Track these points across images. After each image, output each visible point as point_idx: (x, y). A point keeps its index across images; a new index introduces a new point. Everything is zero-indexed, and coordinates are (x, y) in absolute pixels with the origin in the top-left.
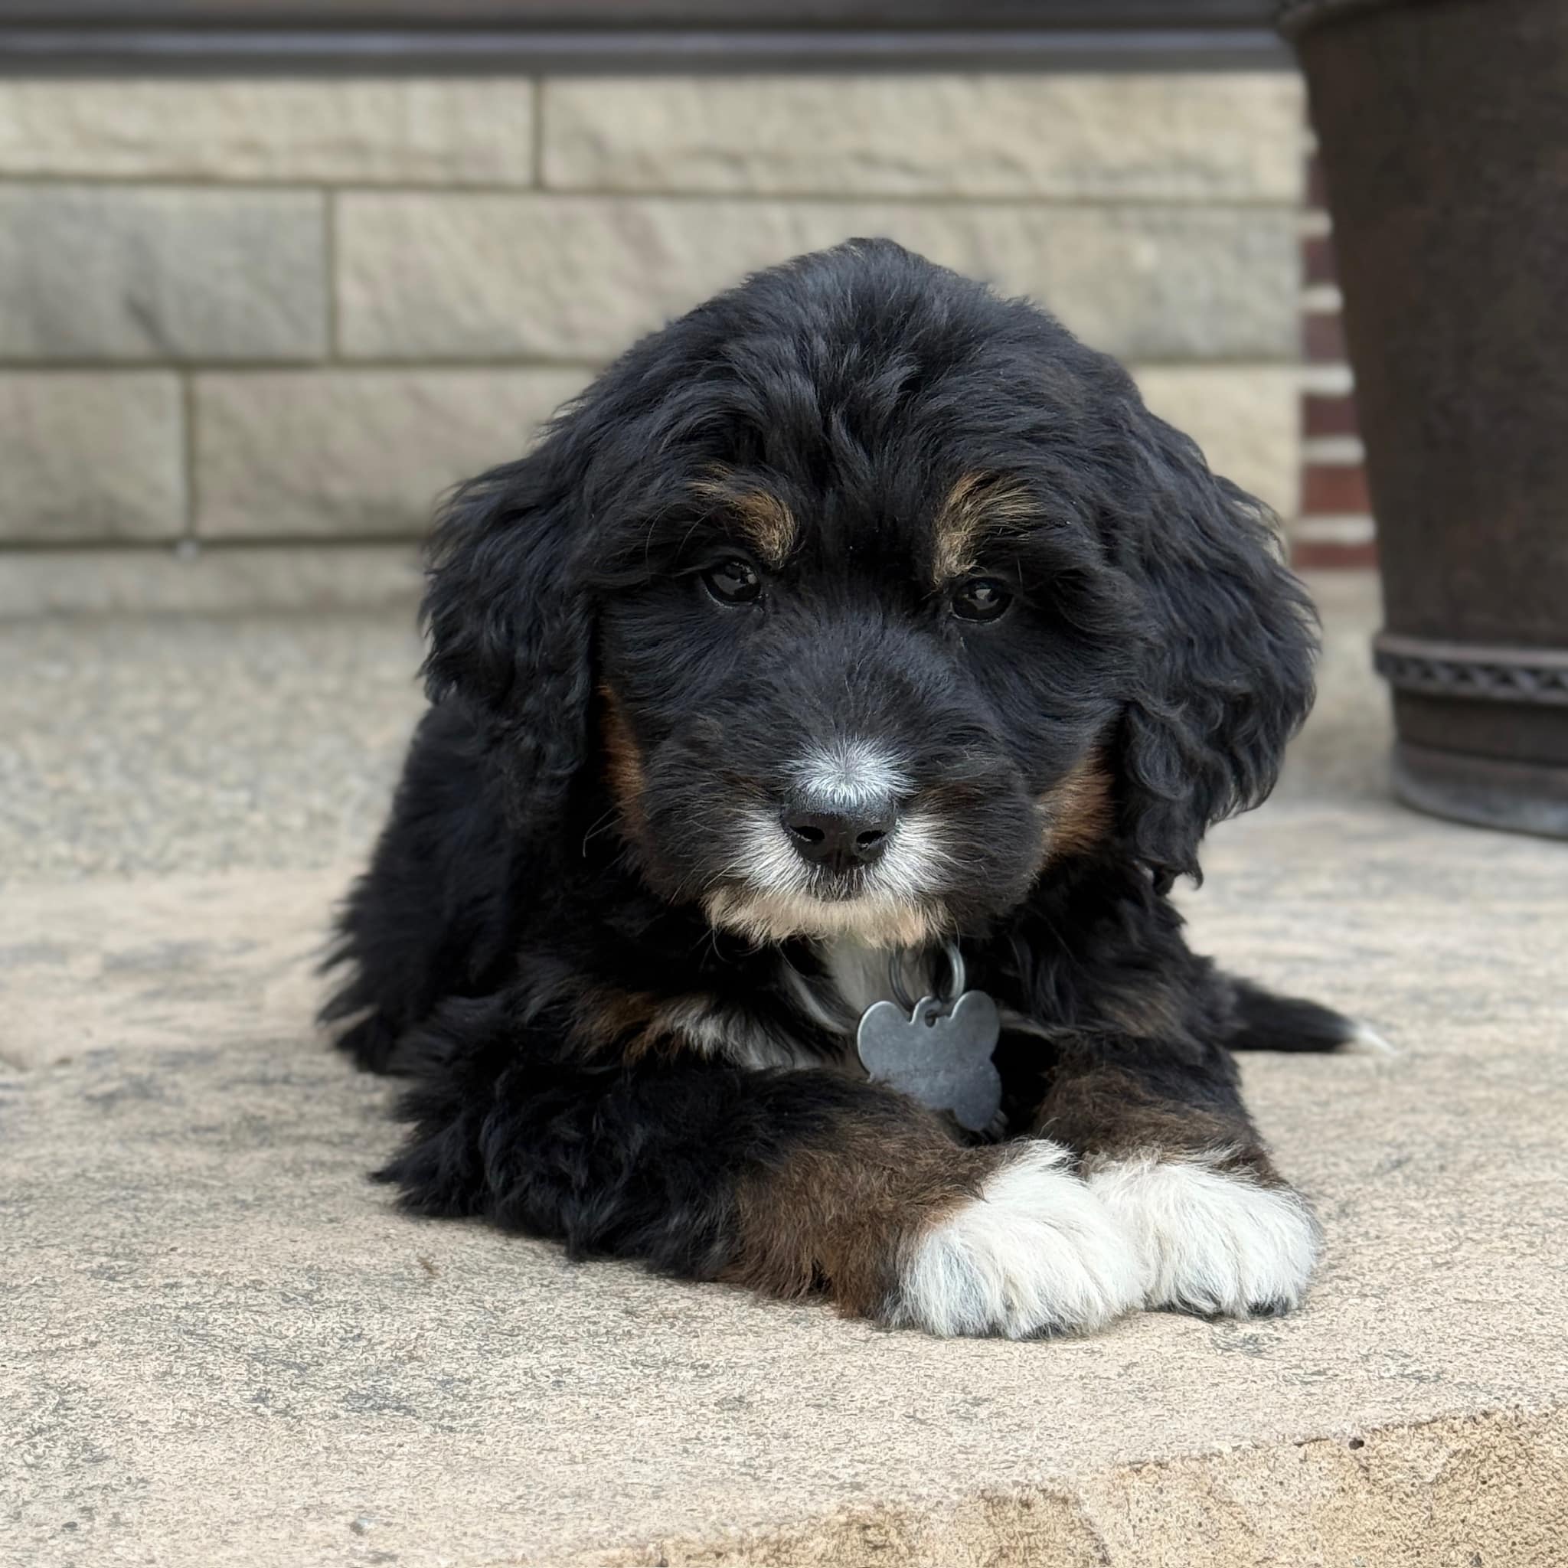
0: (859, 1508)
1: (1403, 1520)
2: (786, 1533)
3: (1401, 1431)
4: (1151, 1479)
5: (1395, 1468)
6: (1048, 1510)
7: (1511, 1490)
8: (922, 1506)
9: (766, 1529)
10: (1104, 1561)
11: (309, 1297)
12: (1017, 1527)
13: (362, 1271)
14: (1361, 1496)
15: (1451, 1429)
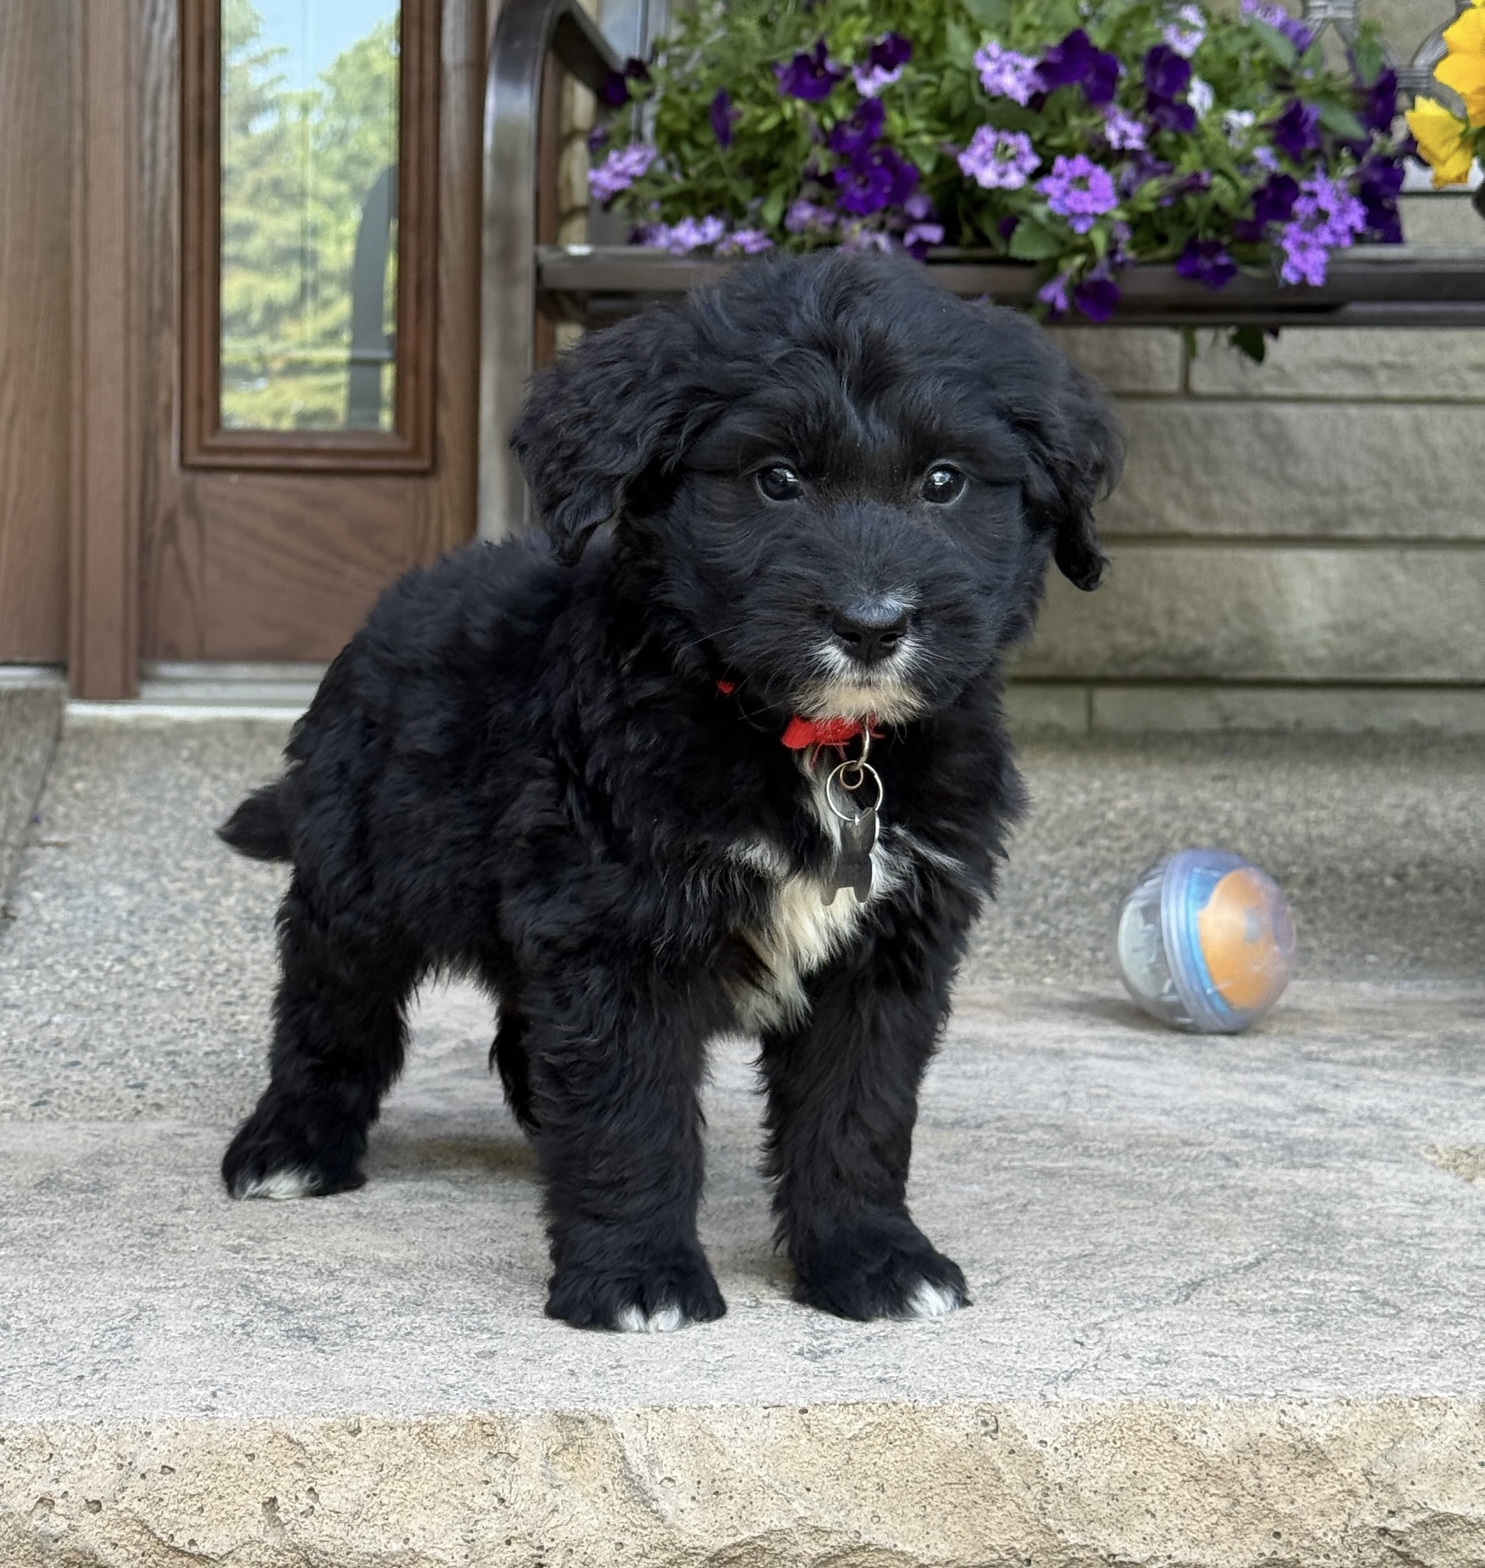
0: (479, 1412)
1: (830, 1458)
2: (431, 1421)
3: (834, 1407)
4: (665, 1417)
5: (827, 1428)
6: (595, 1426)
7: (908, 1450)
8: (517, 1416)
9: (421, 1417)
10: (623, 1458)
11: (331, 1273)
12: (574, 1433)
13: (378, 1261)
14: (803, 1441)
15: (870, 1409)
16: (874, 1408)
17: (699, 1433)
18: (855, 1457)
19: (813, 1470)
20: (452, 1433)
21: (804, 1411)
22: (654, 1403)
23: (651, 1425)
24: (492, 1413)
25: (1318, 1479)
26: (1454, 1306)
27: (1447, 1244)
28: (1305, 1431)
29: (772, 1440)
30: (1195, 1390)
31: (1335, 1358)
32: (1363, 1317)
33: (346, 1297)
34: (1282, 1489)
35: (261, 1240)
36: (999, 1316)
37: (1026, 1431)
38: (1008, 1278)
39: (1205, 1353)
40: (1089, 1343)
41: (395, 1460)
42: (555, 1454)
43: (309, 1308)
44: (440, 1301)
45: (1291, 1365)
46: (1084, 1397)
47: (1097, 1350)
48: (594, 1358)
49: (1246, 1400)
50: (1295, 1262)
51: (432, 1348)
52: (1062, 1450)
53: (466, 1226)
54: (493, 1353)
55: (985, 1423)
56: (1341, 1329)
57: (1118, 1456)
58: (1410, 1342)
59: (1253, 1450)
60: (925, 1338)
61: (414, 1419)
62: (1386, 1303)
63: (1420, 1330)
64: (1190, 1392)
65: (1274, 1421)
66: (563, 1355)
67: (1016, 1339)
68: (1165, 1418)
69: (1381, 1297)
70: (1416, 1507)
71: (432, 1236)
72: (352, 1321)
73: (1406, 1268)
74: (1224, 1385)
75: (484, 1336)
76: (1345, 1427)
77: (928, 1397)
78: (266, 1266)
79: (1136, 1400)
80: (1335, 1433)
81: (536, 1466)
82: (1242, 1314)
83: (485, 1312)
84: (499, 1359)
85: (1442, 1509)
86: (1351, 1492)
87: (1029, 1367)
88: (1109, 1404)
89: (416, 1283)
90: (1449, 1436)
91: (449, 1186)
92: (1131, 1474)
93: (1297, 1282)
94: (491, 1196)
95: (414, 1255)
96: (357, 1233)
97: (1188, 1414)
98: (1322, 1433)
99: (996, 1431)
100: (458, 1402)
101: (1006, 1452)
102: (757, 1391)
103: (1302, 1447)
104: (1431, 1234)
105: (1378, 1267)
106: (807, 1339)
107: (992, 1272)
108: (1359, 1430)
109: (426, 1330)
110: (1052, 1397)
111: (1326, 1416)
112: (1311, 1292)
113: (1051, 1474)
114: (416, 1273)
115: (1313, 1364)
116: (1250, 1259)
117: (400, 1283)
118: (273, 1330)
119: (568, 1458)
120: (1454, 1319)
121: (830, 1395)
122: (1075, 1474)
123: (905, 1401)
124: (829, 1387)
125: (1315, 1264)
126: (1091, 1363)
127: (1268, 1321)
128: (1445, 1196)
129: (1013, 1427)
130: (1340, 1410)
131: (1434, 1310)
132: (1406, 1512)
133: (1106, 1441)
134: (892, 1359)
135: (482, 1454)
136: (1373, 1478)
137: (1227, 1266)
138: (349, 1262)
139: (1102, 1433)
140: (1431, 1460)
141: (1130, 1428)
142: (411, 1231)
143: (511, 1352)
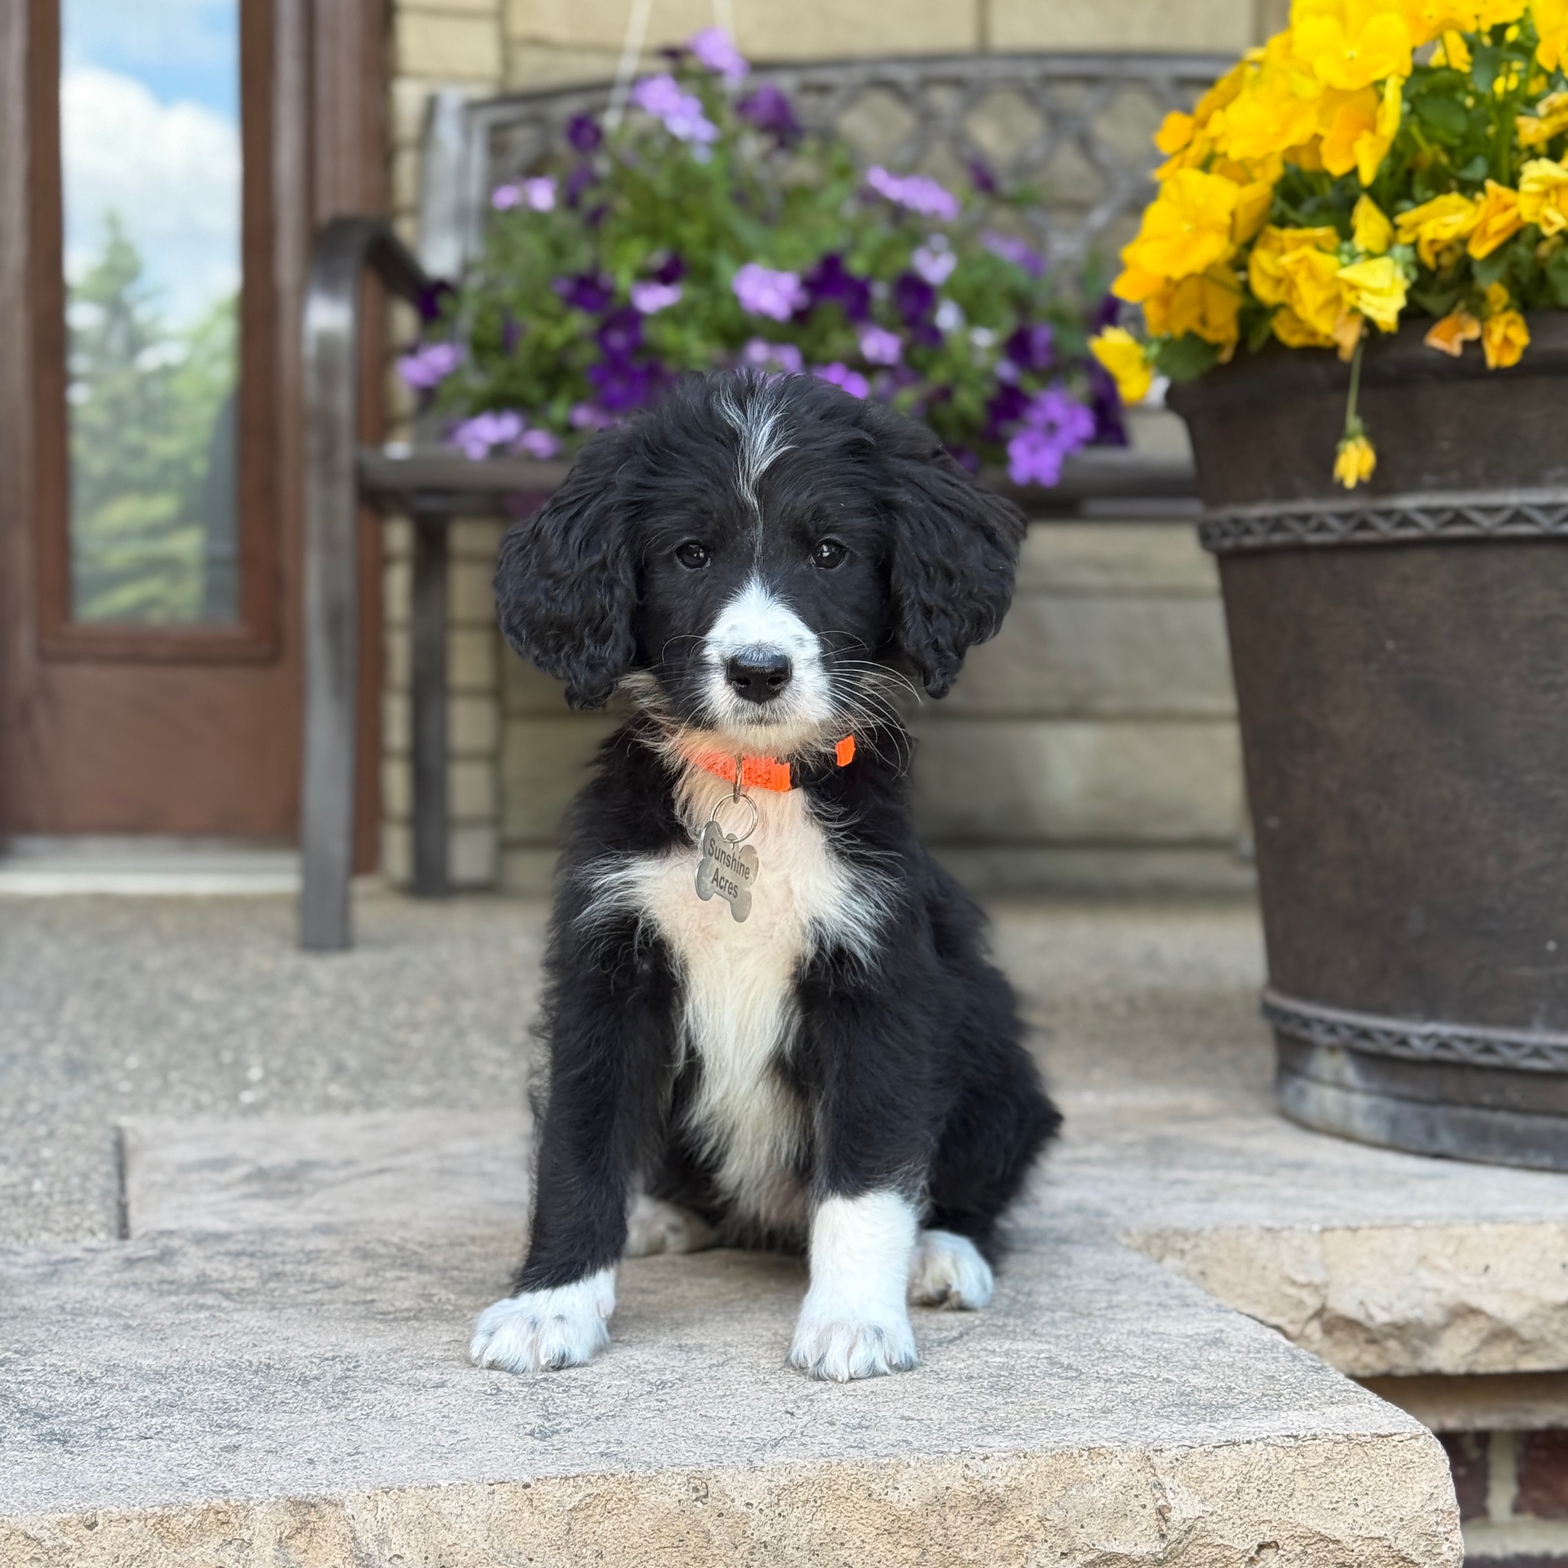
0: (215, 1502)
1: (551, 1529)
2: (167, 1512)
3: (554, 1481)
4: (394, 1497)
5: (548, 1501)
6: (328, 1510)
7: (625, 1517)
8: (252, 1503)
9: (157, 1509)
10: (354, 1539)
11: (92, 1381)
12: (307, 1517)
13: (140, 1368)
14: (526, 1515)
15: (589, 1481)
16: (593, 1480)
17: (427, 1512)
18: (576, 1527)
19: (536, 1541)
20: (187, 1523)
21: (527, 1486)
22: (384, 1485)
23: (381, 1506)
24: (227, 1502)
25: (998, 1527)
26: (1130, 1367)
27: (1130, 1314)
28: (987, 1483)
29: (496, 1515)
30: (891, 1450)
31: (1018, 1417)
32: (1047, 1380)
33: (102, 1403)
34: (966, 1537)
35: (25, 1353)
36: (720, 1393)
37: (734, 1495)
38: (733, 1359)
39: (903, 1418)
40: (798, 1412)
41: (130, 1551)
42: (288, 1537)
43: (65, 1414)
44: (194, 1403)
45: (979, 1425)
46: (788, 1461)
47: (806, 1419)
48: (334, 1447)
49: (934, 1457)
50: (994, 1334)
51: (178, 1445)
52: (766, 1511)
53: (231, 1332)
54: (237, 1447)
55: (696, 1490)
56: (1027, 1391)
57: (818, 1515)
58: (1086, 1400)
59: (940, 1502)
60: (649, 1415)
61: (149, 1510)
62: (1069, 1367)
63: (1095, 1390)
64: (885, 1452)
65: (959, 1475)
66: (305, 1446)
67: (734, 1412)
68: (860, 1477)
69: (1066, 1363)
70: (1086, 1549)
71: (196, 1344)
72: (105, 1424)
73: (1091, 1336)
74: (916, 1445)
75: (232, 1432)
76: (1022, 1478)
77: (644, 1467)
78: (28, 1377)
79: (835, 1461)
80: (1013, 1483)
81: (269, 1551)
82: (940, 1381)
83: (237, 1410)
84: (242, 1452)
85: (1107, 1550)
86: (1028, 1537)
87: (741, 1437)
88: (810, 1466)
89: (174, 1386)
90: (1114, 1482)
91: (220, 1298)
92: (830, 1531)
93: (993, 1352)
94: (259, 1305)
95: (175, 1361)
96: (123, 1343)
97: (882, 1472)
98: (1001, 1484)
99: (706, 1496)
100: (195, 1493)
101: (715, 1516)
102: (484, 1470)
103: (985, 1498)
104: (1117, 1306)
105: (1067, 1337)
106: (540, 1421)
107: (720, 1354)
108: (1035, 1481)
109: (176, 1429)
110: (758, 1463)
111: (1004, 1469)
112: (1004, 1360)
113: (756, 1533)
114: (176, 1378)
115: (998, 1423)
116: (955, 1333)
117: (158, 1387)
118: (25, 1435)
119: (300, 1542)
120: (1127, 1379)
121: (552, 1470)
122: (779, 1533)
123: (624, 1473)
124: (552, 1463)
125: (1013, 1335)
126: (798, 1431)
127: (962, 1387)
128: (1133, 1274)
129: (722, 1491)
130: (1018, 1463)
131: (1111, 1371)
132: (1077, 1553)
133: (807, 1501)
134: (616, 1435)
135: (217, 1541)
136: (1047, 1524)
137: (934, 1341)
138: (110, 1369)
139: (802, 1494)
140: (1099, 1505)
141: (829, 1488)
142: (177, 1340)
143: (254, 1445)
